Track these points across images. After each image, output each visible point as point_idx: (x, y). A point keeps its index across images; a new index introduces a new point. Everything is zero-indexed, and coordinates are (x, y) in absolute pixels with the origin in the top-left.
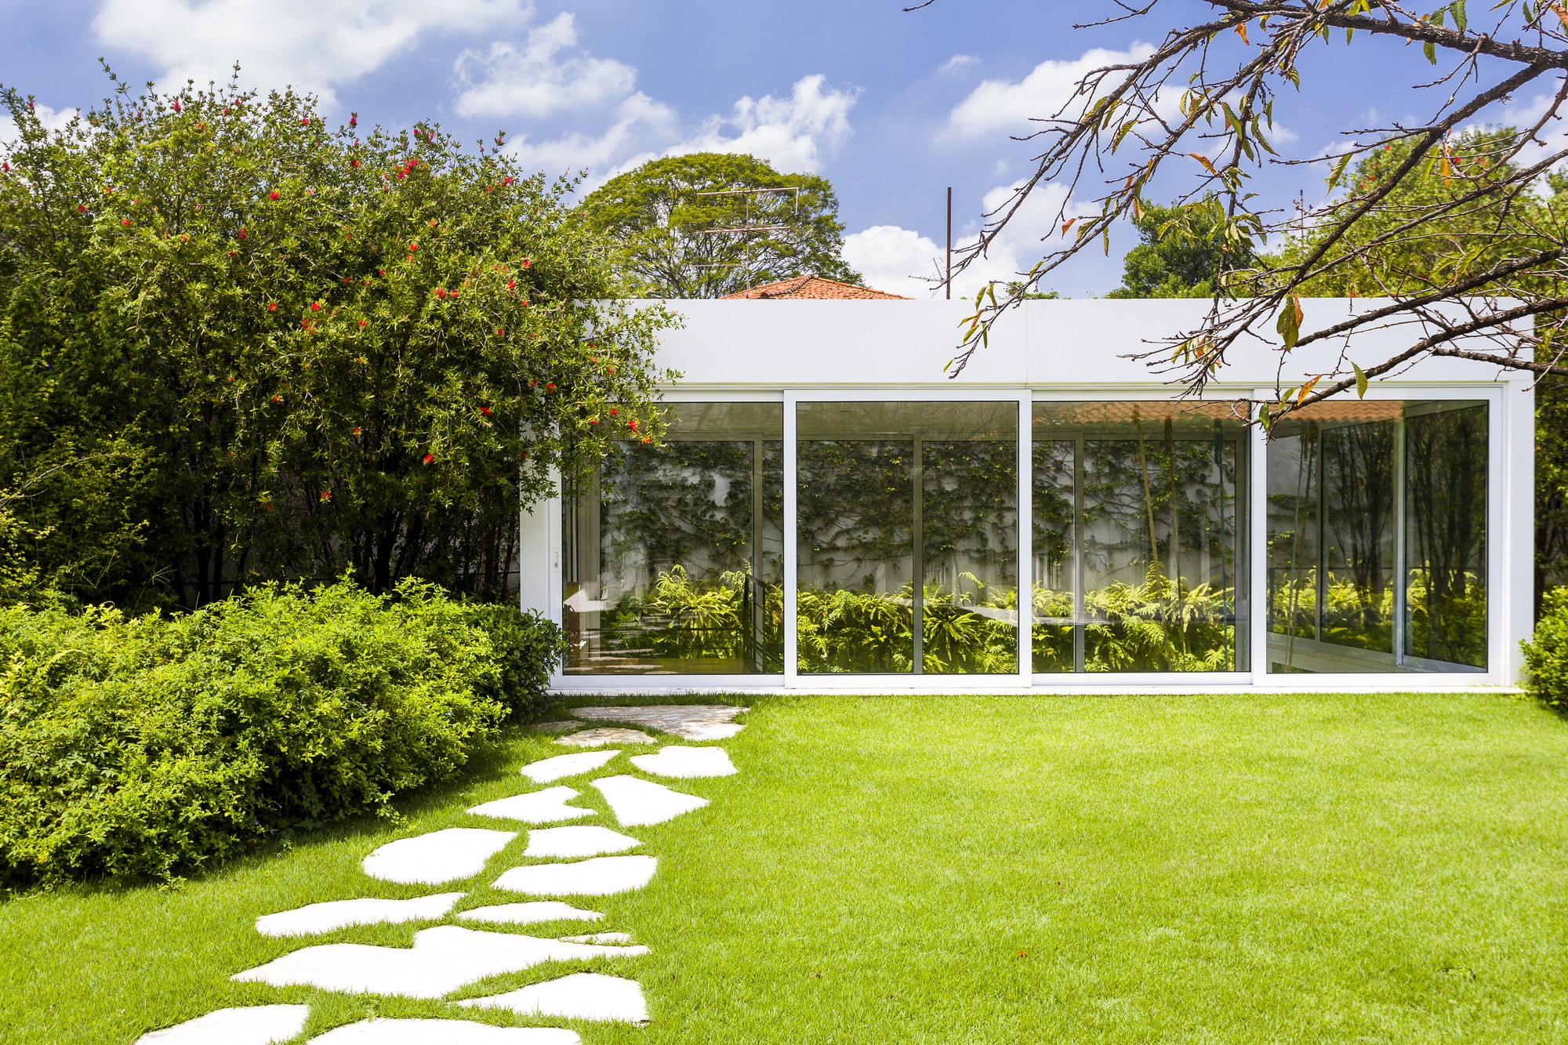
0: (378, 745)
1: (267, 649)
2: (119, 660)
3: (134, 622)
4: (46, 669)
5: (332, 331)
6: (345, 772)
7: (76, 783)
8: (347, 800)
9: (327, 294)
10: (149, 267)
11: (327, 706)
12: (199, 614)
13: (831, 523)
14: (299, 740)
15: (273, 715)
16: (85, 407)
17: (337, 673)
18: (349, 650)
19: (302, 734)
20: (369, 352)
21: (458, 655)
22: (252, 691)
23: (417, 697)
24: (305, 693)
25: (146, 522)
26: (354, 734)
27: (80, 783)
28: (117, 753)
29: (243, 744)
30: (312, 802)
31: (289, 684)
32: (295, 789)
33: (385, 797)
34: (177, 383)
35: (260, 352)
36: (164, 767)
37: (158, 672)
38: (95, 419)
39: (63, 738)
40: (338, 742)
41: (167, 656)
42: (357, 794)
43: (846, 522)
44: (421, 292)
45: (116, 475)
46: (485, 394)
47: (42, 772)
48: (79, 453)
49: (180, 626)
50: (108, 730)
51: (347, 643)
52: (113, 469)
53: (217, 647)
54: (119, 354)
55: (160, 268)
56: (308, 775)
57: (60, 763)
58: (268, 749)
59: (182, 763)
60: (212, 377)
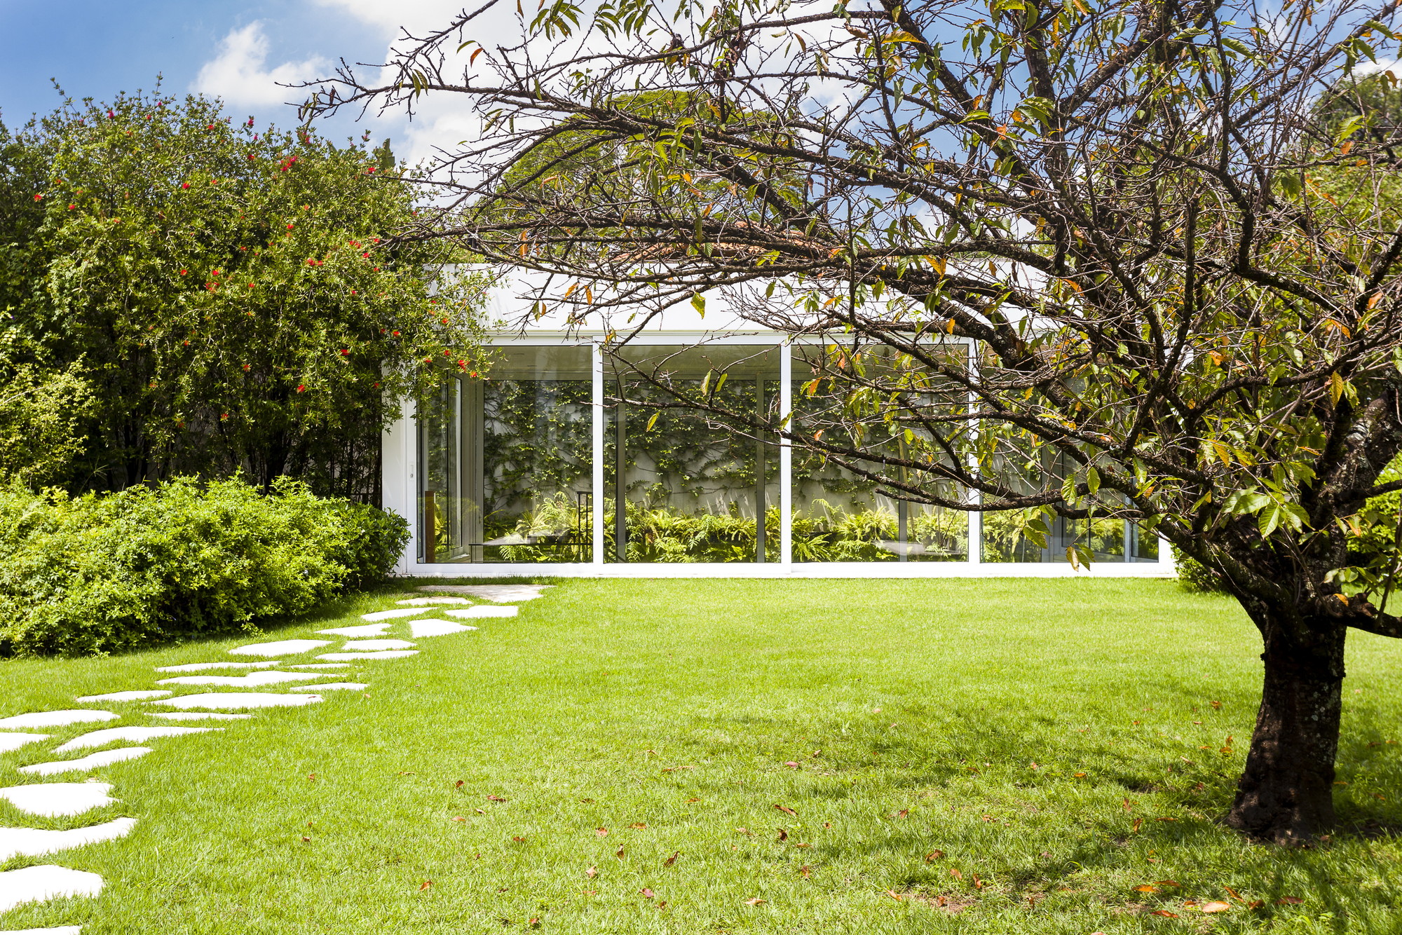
0: (245, 582)
1: (167, 516)
2: (66, 522)
3: (77, 500)
4: (17, 525)
5: (228, 292)
6: (222, 599)
7: (37, 595)
8: (223, 621)
9: (224, 263)
10: (90, 243)
11: (207, 552)
12: (122, 494)
13: (700, 454)
14: (187, 575)
15: (171, 557)
16: (39, 349)
17: (217, 533)
18: (227, 520)
19: (190, 571)
20: (256, 307)
21: (314, 532)
22: (156, 541)
23: (277, 556)
24: (193, 545)
25: (85, 437)
26: (228, 573)
27: (41, 595)
28: (65, 578)
29: (149, 575)
30: (197, 619)
31: (184, 538)
32: (186, 610)
33: (248, 617)
34: (111, 330)
35: (173, 306)
36: (96, 586)
37: (93, 531)
38: (47, 358)
39: (30, 567)
40: (215, 577)
41: (100, 522)
42: (230, 616)
43: (714, 455)
44: (296, 260)
45: (63, 401)
46: (344, 339)
47: (16, 587)
48: (36, 384)
49: (109, 502)
50: (59, 564)
51: (226, 514)
52: (61, 397)
53: (134, 515)
54: (67, 310)
55: (99, 243)
56: (195, 602)
57: (28, 582)
58: (167, 580)
59: (107, 583)
60: (137, 327)
